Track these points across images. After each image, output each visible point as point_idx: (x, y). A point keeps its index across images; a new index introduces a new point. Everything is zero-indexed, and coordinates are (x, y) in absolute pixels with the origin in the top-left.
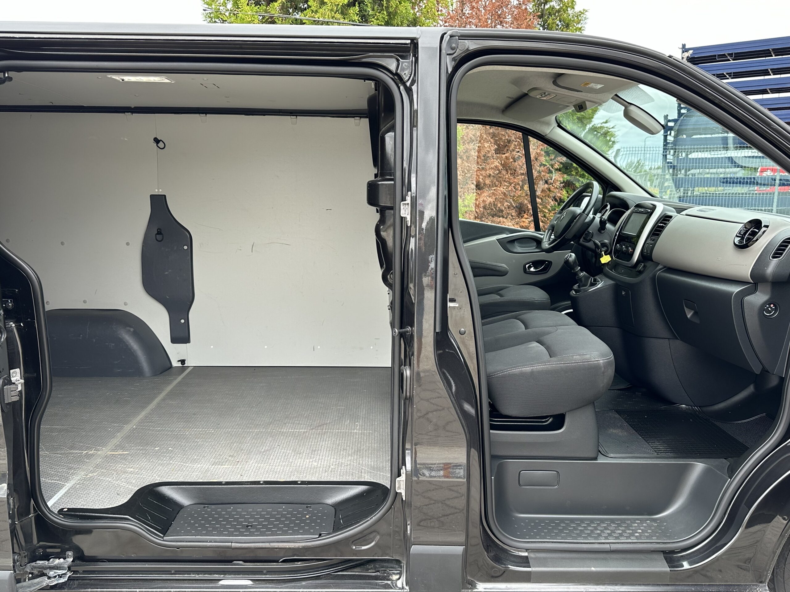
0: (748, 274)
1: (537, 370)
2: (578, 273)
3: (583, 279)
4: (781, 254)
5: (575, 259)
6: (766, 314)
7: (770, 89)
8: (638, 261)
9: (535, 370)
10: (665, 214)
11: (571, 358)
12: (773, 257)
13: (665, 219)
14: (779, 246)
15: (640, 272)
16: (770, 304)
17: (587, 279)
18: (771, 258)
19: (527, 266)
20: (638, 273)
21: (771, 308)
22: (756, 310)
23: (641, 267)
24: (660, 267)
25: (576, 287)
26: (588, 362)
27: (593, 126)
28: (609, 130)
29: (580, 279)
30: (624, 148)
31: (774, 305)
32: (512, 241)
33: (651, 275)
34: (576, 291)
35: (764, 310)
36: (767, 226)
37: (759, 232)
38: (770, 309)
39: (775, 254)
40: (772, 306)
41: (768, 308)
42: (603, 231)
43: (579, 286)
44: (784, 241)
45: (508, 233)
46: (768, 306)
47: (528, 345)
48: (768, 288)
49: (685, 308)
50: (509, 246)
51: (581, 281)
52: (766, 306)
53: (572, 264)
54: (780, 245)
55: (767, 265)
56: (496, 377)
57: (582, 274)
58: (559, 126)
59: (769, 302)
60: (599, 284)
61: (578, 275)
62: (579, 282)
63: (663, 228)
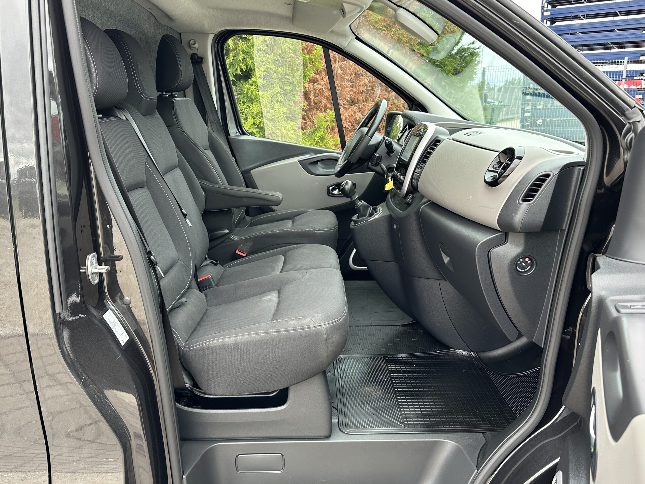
0: (495, 222)
1: (242, 341)
2: (356, 202)
3: (361, 208)
4: (533, 196)
5: (351, 187)
6: (519, 270)
7: (619, 12)
8: (408, 192)
9: (239, 341)
10: (437, 137)
11: (285, 324)
12: (524, 201)
13: (435, 142)
14: (531, 186)
15: (408, 204)
16: (524, 258)
17: (366, 208)
18: (520, 201)
19: (331, 188)
20: (407, 206)
21: (526, 263)
22: (506, 264)
23: (409, 199)
24: (425, 200)
25: (354, 218)
26: (305, 328)
27: (461, 47)
28: (476, 51)
29: (359, 209)
30: (489, 67)
31: (530, 259)
32: (315, 163)
33: (416, 209)
34: (356, 222)
35: (517, 265)
36: (520, 158)
37: (511, 164)
38: (524, 264)
39: (527, 195)
40: (527, 259)
41: (521, 262)
42: (392, 154)
43: (358, 217)
44: (537, 178)
45: (313, 154)
46: (521, 260)
47: (263, 297)
48: (521, 238)
49: (442, 252)
50: (311, 168)
51: (360, 211)
52: (519, 261)
53: (349, 192)
54: (533, 183)
55: (515, 211)
56: (194, 350)
57: (360, 203)
58: (358, 38)
59: (523, 255)
60: (376, 214)
61: (356, 204)
62: (358, 212)
63: (430, 153)
